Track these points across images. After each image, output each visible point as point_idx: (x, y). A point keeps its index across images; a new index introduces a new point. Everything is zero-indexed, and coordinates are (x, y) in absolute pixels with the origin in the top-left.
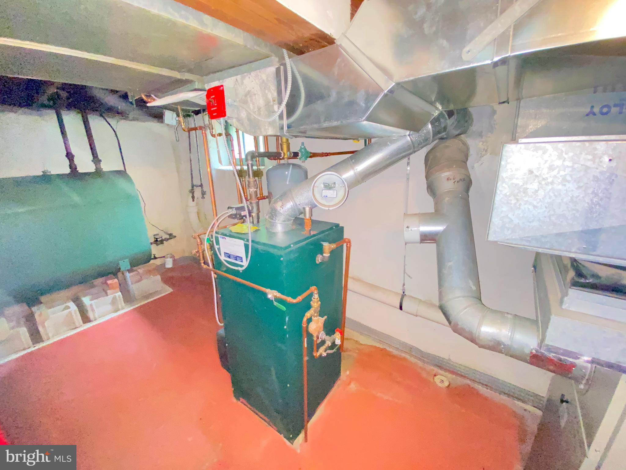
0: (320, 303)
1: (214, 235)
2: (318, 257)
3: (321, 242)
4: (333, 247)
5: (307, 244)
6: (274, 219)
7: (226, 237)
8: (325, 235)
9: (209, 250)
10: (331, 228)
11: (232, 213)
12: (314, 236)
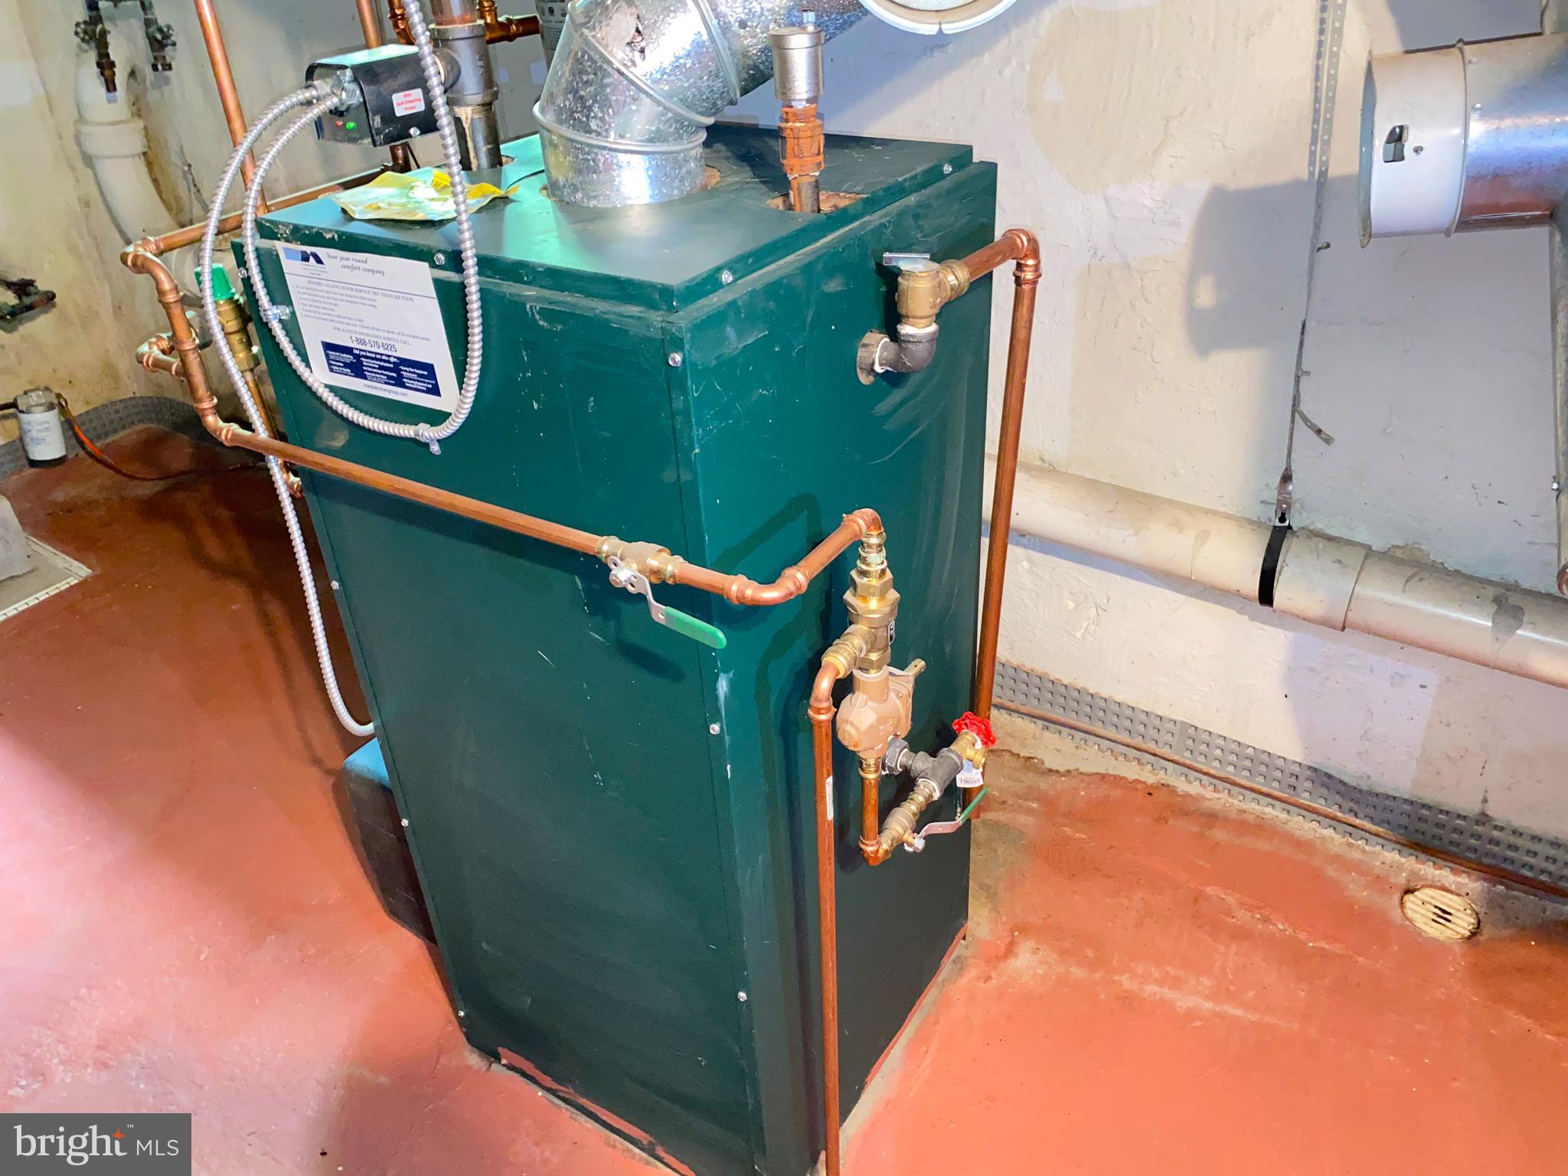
0: (893, 595)
1: (251, 241)
2: (865, 345)
3: (886, 255)
4: (951, 279)
5: (807, 269)
6: (593, 125)
7: (321, 252)
8: (901, 214)
9: (236, 338)
10: (934, 175)
11: (335, 100)
12: (841, 217)
